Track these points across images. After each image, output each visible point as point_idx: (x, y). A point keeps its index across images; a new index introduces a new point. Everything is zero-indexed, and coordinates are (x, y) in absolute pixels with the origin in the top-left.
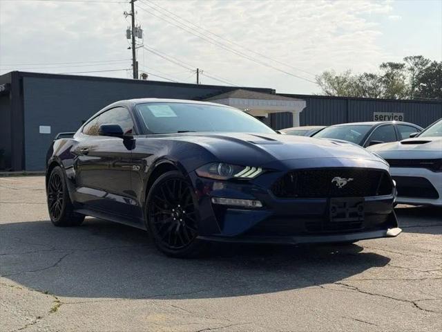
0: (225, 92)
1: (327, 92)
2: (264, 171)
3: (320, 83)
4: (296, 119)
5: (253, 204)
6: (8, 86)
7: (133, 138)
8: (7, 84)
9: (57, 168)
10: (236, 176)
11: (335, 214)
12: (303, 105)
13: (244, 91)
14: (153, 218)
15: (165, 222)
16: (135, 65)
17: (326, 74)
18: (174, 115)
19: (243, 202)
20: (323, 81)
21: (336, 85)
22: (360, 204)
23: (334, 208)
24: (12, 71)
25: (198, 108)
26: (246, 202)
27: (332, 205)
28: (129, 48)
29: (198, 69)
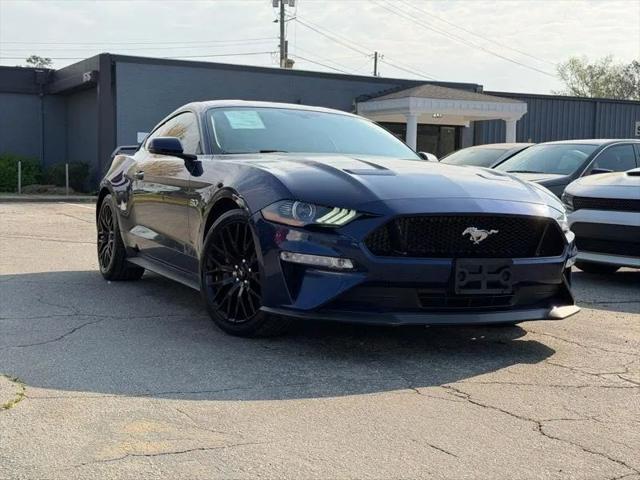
0: (405, 89)
1: (573, 89)
2: (359, 215)
3: (562, 75)
4: (511, 131)
5: (340, 264)
6: (95, 74)
7: (196, 158)
8: (94, 71)
9: (109, 197)
10: (319, 221)
11: (464, 283)
12: (522, 109)
13: (434, 87)
14: (211, 277)
15: (225, 282)
16: (284, 46)
17: (573, 62)
18: (261, 126)
19: (325, 261)
20: (568, 73)
21: (588, 79)
22: (507, 270)
23: (463, 273)
24: (101, 52)
25: (302, 116)
26: (329, 261)
27: (459, 270)
28: (276, 21)
29: (376, 54)
